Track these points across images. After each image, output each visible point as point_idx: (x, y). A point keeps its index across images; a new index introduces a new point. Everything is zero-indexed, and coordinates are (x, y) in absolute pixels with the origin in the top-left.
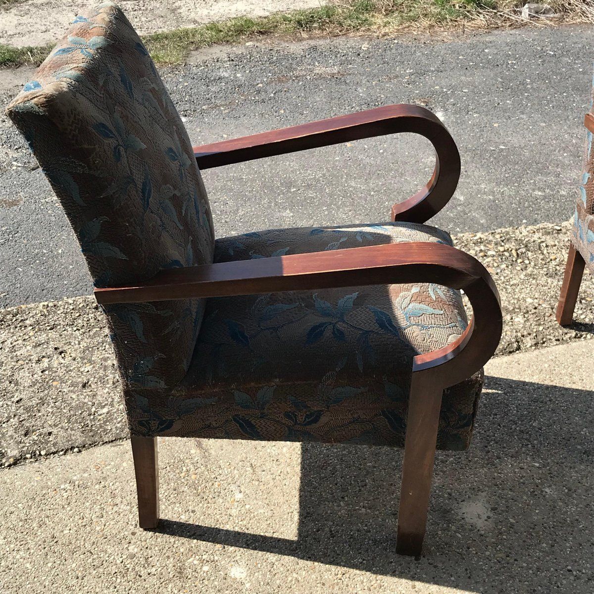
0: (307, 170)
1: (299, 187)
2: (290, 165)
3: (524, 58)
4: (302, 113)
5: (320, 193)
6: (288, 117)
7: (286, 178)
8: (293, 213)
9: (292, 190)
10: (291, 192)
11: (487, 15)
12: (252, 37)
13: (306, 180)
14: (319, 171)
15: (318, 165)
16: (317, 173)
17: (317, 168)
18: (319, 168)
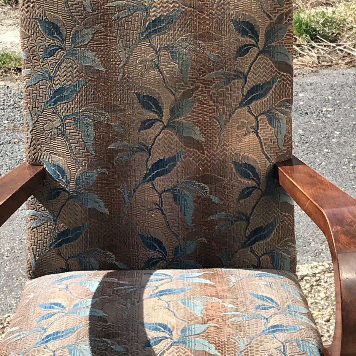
3: (345, 104)
11: (322, 49)
12: (6, 76)
14: (8, 243)
15: (12, 235)
16: (4, 246)
17: (8, 239)
18: (10, 240)
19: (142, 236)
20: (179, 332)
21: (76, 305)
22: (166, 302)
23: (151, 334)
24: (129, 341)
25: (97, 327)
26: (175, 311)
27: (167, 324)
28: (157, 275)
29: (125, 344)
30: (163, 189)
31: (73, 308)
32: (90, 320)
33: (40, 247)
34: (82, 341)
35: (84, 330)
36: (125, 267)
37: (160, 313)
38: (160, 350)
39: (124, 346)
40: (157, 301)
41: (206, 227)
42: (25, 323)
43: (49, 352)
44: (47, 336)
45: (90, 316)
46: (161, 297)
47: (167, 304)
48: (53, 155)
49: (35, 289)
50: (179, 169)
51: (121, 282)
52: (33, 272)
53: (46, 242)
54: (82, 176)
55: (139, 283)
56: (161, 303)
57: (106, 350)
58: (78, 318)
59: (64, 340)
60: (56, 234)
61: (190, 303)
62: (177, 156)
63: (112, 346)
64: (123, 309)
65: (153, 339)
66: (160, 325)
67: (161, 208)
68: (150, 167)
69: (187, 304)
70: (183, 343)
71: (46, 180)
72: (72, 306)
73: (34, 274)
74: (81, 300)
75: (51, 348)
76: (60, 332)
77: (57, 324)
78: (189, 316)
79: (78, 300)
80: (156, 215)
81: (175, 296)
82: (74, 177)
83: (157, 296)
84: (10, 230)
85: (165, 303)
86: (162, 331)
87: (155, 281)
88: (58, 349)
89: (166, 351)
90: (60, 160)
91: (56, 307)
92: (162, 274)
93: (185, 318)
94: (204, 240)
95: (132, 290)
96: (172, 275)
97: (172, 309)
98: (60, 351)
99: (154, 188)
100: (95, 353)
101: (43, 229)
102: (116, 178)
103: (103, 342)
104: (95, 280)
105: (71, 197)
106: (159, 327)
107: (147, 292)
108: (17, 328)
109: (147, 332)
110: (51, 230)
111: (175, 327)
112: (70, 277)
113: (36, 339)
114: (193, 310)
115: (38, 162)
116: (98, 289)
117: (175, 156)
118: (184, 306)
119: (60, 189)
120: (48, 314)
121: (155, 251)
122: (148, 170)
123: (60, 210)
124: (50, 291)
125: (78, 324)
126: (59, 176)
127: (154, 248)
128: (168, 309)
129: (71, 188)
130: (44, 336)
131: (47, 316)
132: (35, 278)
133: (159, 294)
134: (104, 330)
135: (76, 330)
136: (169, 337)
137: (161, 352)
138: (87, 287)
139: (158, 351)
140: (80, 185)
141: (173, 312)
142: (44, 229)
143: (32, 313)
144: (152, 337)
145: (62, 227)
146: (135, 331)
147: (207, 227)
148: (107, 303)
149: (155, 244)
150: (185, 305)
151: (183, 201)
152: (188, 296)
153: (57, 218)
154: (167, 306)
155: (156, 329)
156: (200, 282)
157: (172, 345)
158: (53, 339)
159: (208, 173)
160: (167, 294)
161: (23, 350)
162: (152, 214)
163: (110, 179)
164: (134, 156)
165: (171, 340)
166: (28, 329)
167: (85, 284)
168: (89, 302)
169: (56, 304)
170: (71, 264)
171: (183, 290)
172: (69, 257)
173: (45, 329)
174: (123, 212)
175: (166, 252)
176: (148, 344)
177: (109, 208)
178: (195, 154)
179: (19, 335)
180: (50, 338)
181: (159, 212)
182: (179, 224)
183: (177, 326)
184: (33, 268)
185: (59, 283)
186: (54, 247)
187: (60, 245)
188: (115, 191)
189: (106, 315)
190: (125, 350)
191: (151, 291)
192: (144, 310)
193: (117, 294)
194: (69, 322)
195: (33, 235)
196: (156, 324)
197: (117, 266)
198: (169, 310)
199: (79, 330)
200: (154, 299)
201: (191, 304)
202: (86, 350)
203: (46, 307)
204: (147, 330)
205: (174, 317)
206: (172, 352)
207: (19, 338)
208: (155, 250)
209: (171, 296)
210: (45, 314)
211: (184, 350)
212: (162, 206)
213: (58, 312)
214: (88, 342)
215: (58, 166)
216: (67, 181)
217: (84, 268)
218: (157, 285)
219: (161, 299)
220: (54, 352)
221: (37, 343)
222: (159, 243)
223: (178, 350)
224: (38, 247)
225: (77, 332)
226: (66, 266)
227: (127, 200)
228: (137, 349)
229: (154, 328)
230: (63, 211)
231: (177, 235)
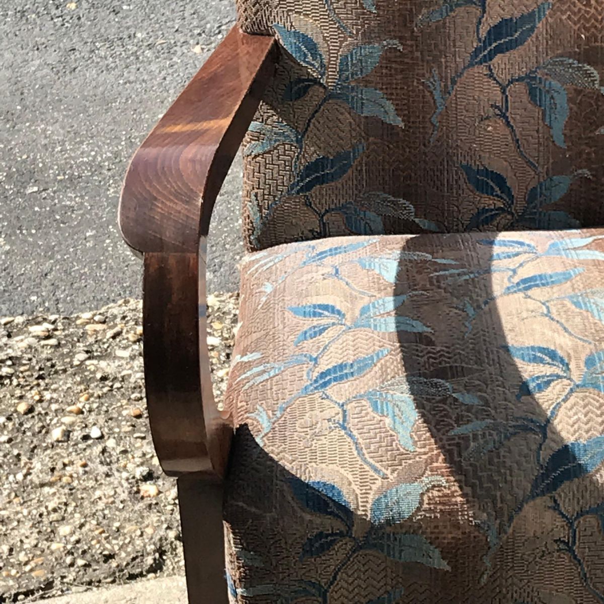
0: (82, 142)
1: (47, 183)
2: (44, 131)
4: (117, 9)
5: (91, 198)
6: (83, 20)
7: (24, 161)
8: (12, 243)
9: (30, 190)
10: (23, 195)
13: (71, 167)
14: (108, 144)
15: (112, 130)
16: (101, 151)
17: (106, 138)
18: (110, 139)
19: (468, 169)
20: (582, 365)
21: (364, 310)
22: (541, 302)
23: (528, 370)
24: (487, 385)
25: (418, 356)
26: (563, 321)
27: (556, 348)
28: (504, 244)
29: (480, 391)
30: (509, 77)
31: (361, 315)
32: (400, 342)
33: (270, 192)
34: (392, 385)
35: (393, 362)
36: (433, 227)
37: (536, 327)
38: (550, 402)
39: (479, 393)
40: (522, 300)
41: (591, 148)
42: (271, 346)
43: (332, 405)
44: (322, 373)
45: (398, 332)
46: (529, 293)
47: (544, 307)
48: (293, 16)
49: (271, 273)
50: (540, 38)
51: (439, 261)
52: (258, 239)
53: (283, 183)
54: (352, 55)
55: (476, 262)
56: (531, 304)
57: (444, 401)
58: (376, 336)
59: (357, 382)
60: (302, 167)
61: (588, 305)
62: (537, 13)
63: (454, 395)
64: (460, 318)
65: (533, 380)
66: (542, 350)
67: (505, 114)
68: (485, 34)
69: (583, 306)
70: (594, 388)
71: (281, 63)
72: (357, 313)
73: (259, 242)
74: (373, 299)
75: (334, 398)
76: (346, 365)
77: (337, 348)
78: (593, 331)
79: (367, 299)
80: (495, 128)
81: (556, 289)
82: (337, 57)
83: (519, 290)
84: (107, 121)
85: (540, 304)
86: (549, 364)
87: (505, 258)
88: (349, 401)
89: (562, 403)
90: (307, 25)
91: (326, 313)
92: (513, 242)
93: (586, 336)
94: (586, 172)
95: (467, 277)
96: (533, 244)
97: (557, 318)
98: (353, 404)
99: (491, 76)
100: (424, 408)
101: (275, 158)
102: (417, 57)
103: (436, 385)
104: (388, 256)
105: (331, 96)
106: (539, 354)
107: (499, 283)
108: (256, 356)
109: (519, 365)
110: (292, 159)
111: (572, 354)
112: (336, 249)
113: (301, 379)
114: (597, 318)
115: (263, 29)
116: (399, 276)
117: (533, 11)
118: (578, 310)
119: (308, 80)
120: (314, 327)
121: (492, 197)
122: (480, 40)
123: (309, 121)
124: (304, 278)
125: (377, 348)
126: (305, 56)
127: (490, 192)
128: (550, 317)
129: (330, 80)
130: (316, 374)
131: (312, 332)
132: (261, 250)
133: (522, 286)
134: (431, 360)
135: (378, 361)
136: (565, 375)
137: (553, 406)
138: (377, 271)
139: (546, 403)
140: (347, 73)
141: (562, 325)
142: (278, 157)
143: (281, 326)
144: (531, 376)
145: (312, 153)
146: (494, 364)
147: (593, 149)
148: (426, 304)
149: (492, 184)
150: (581, 308)
151: (548, 99)
152: (580, 290)
153: (303, 137)
154: (545, 311)
155: (535, 360)
156: (594, 258)
157: (572, 390)
158: (335, 379)
159: (597, 44)
160: (537, 286)
161: (280, 401)
162: (488, 126)
163: (406, 60)
164: (453, 14)
165: (569, 381)
166: (280, 358)
167: (370, 265)
168: (389, 304)
169: (326, 307)
170: (331, 223)
171: (567, 277)
172: (326, 210)
173: (316, 359)
174: (432, 124)
175: (511, 197)
176: (524, 389)
177: (404, 116)
178: (572, 6)
179: (264, 372)
180: (328, 378)
181: (501, 122)
182: (539, 143)
183: (575, 351)
184: (258, 232)
185: (318, 263)
186: (298, 193)
187: (308, 187)
188: (415, 84)
189: (429, 330)
190: (481, 403)
191: (506, 280)
192: (503, 321)
193: (439, 287)
194: (359, 345)
195: (257, 169)
196: (533, 348)
197: (418, 225)
198: (553, 319)
199: (382, 361)
200: (516, 295)
201: (591, 306)
202: (406, 402)
203: (305, 312)
204: (519, 362)
205: (566, 334)
206: (575, 405)
207: (266, 376)
208: (492, 194)
209: (547, 289)
210: (306, 328)
211: (598, 401)
212: (507, 110)
213: (334, 324)
214: (406, 387)
215: (304, 36)
216: (322, 65)
217: (354, 230)
218: (512, 267)
219: (530, 297)
220: (343, 405)
221: (306, 388)
222: (500, 180)
223: (586, 401)
224: (266, 192)
225: (379, 365)
226: (320, 226)
227: (439, 101)
228: (506, 400)
229: (532, 357)
230: (314, 123)
231: (535, 166)
